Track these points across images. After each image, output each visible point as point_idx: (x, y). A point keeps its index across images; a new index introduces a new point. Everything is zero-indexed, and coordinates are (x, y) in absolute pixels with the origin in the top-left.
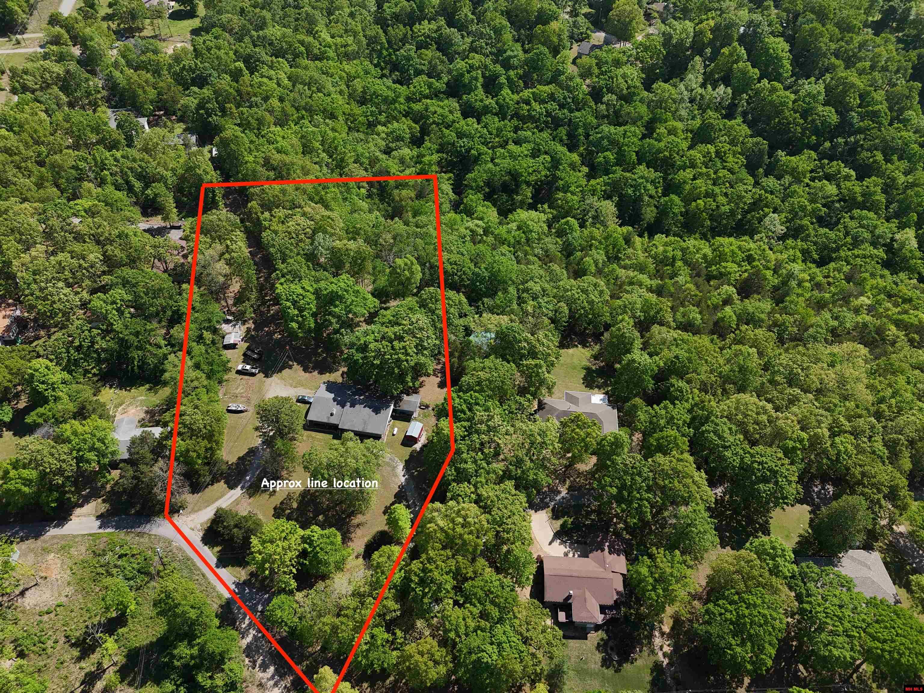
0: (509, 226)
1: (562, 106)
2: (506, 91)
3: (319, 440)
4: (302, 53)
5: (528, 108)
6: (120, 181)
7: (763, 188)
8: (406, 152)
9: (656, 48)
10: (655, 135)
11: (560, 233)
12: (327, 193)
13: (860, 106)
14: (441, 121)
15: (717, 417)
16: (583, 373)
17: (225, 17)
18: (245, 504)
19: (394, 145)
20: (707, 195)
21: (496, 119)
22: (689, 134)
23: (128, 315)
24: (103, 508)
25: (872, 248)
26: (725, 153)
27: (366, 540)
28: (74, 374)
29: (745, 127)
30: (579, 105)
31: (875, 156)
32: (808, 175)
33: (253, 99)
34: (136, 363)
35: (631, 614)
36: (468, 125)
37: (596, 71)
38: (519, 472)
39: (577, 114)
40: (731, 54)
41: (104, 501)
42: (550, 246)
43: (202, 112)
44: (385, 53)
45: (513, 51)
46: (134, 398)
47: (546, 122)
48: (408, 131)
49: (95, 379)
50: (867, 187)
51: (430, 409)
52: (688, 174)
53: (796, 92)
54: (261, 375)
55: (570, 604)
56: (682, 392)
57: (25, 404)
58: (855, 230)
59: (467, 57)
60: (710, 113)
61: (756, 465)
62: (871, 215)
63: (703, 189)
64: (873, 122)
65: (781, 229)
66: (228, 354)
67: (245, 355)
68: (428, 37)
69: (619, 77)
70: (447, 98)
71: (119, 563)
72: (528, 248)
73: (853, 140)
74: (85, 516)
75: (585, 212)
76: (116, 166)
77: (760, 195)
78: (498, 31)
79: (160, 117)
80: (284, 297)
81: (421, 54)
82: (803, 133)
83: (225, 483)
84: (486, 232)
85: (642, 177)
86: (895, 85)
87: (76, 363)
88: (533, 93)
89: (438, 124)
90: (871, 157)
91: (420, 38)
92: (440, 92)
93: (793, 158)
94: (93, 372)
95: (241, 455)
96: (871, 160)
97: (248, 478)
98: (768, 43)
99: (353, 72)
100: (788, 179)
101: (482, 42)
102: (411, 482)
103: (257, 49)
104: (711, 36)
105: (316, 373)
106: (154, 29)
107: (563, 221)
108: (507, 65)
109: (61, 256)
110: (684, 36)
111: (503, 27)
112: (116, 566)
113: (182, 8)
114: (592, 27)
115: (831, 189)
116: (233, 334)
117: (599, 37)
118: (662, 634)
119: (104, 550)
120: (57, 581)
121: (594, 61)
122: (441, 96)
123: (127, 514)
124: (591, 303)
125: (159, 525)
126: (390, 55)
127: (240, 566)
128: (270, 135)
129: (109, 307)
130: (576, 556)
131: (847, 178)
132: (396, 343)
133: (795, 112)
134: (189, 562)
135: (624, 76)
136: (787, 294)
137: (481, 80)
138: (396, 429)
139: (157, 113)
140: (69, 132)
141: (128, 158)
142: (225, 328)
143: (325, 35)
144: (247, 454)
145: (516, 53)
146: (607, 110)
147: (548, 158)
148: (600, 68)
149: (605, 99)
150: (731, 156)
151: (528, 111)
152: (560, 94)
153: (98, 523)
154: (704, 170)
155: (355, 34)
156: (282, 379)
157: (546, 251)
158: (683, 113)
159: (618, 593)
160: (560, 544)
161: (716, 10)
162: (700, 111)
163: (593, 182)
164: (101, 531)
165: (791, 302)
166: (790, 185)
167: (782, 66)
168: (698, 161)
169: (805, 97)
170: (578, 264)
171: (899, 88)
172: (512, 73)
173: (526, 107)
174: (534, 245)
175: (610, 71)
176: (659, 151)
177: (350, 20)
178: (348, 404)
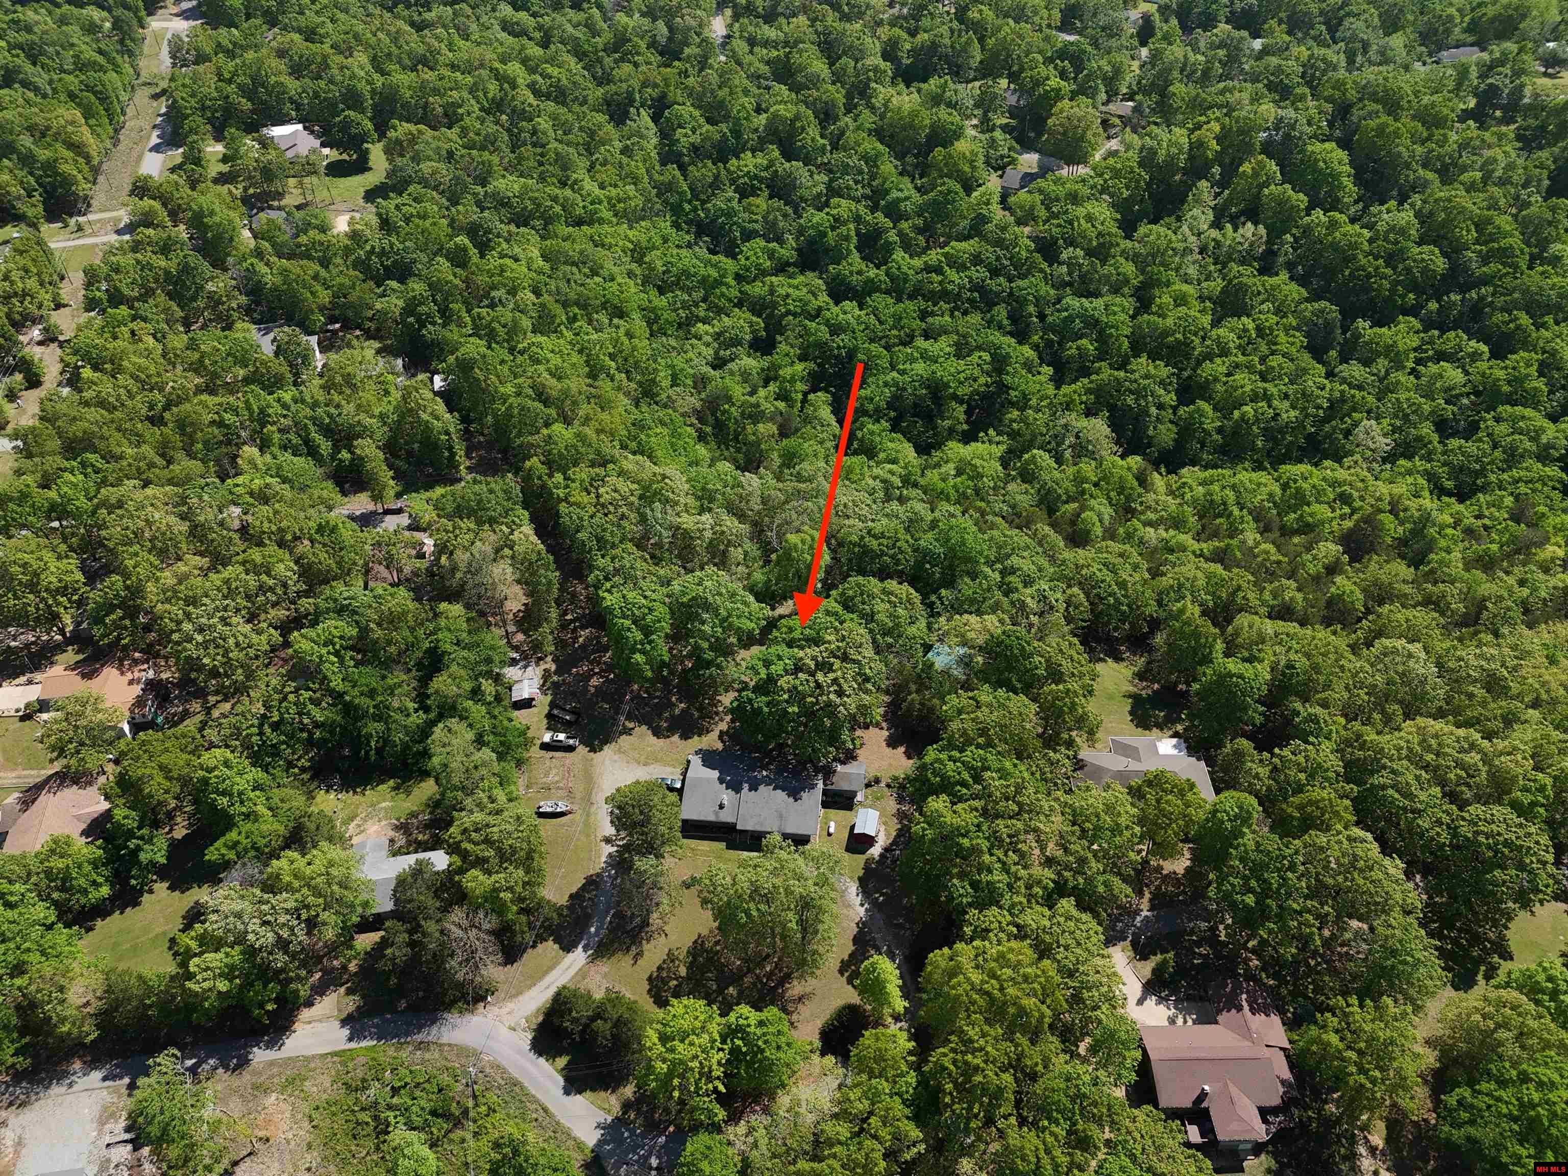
0: (943, 470)
1: (995, 272)
2: (899, 255)
3: (705, 854)
4: (559, 216)
5: (940, 278)
6: (295, 440)
7: (1344, 381)
8: (751, 363)
9: (1132, 172)
10: (1154, 309)
11: (1027, 476)
12: (648, 436)
13: (1477, 242)
14: (799, 310)
15: (1391, 760)
16: (1127, 705)
17: (426, 167)
18: (598, 978)
19: (728, 352)
20: (1255, 398)
21: (890, 301)
22: (1208, 304)
23: (352, 663)
24: (351, 1004)
25: (1540, 465)
26: (1270, 328)
27: (819, 1023)
28: (271, 771)
29: (1294, 286)
30: (1023, 269)
31: (1517, 319)
32: (1412, 356)
33: (493, 294)
34: (373, 744)
35: (1310, 1118)
36: (845, 313)
37: (1042, 213)
38: (1081, 881)
39: (1020, 283)
40: (1256, 174)
41: (349, 992)
42: (1018, 497)
43: (411, 320)
44: (687, 207)
45: (901, 190)
46: (373, 805)
47: (971, 301)
48: (747, 329)
49: (306, 776)
50: (1514, 368)
51: (883, 785)
52: (1219, 367)
53: (1370, 226)
54: (582, 750)
55: (1207, 1110)
56: (1318, 723)
57: (185, 832)
58: (1509, 439)
59: (827, 204)
60: (1234, 267)
61: (1482, 839)
62: (1528, 412)
63: (1248, 389)
64: (1504, 264)
65: (1384, 443)
66: (522, 717)
67: (549, 716)
68: (756, 177)
69: (1082, 221)
70: (802, 272)
71: (395, 1100)
72: (983, 504)
73: (1474, 296)
74: (320, 1021)
75: (1059, 439)
76: (285, 416)
77: (1342, 392)
78: (871, 160)
79: (334, 332)
80: (618, 612)
81: (750, 204)
82: (1393, 291)
83: (555, 941)
84: (907, 481)
85: (1147, 377)
86: (1528, 204)
87: (275, 751)
88: (946, 255)
89: (795, 315)
90: (1511, 321)
91: (741, 181)
92: (788, 264)
93: (1384, 330)
94: (300, 764)
95: (574, 890)
96: (1512, 325)
97: (593, 929)
98: (1313, 152)
99: (643, 239)
100: (1382, 364)
101: (849, 180)
102: (878, 916)
103: (486, 214)
104: (1218, 148)
105: (676, 738)
106: (304, 194)
107: (1026, 456)
108: (895, 213)
109: (229, 572)
110: (1174, 150)
111: (878, 155)
112: (390, 1107)
113: (345, 157)
114: (1018, 147)
115: (1454, 375)
116: (526, 682)
117: (1029, 161)
118: (1373, 1150)
119: (364, 1080)
120: (288, 1142)
121: (1038, 198)
122: (791, 269)
123: (394, 1011)
124: (1122, 585)
125: (454, 1026)
126: (695, 210)
127: (606, 1090)
128: (534, 348)
129: (324, 651)
130: (1190, 1022)
131: (1475, 356)
132: (820, 676)
133: (1376, 258)
134: (516, 1089)
135: (1089, 218)
136: (1430, 550)
137: (855, 240)
138: (832, 824)
139: (330, 327)
140: (197, 368)
141: (303, 401)
142: (512, 673)
143: (589, 185)
144: (583, 888)
145: (906, 193)
146: (1070, 274)
147: (986, 356)
148: (1048, 208)
149: (1064, 256)
150: (1282, 334)
151: (940, 283)
152: (989, 253)
153: (346, 1032)
154: (1241, 359)
155: (636, 181)
156: (620, 751)
157: (1013, 507)
158: (1192, 271)
159: (1283, 1082)
160: (1158, 1003)
161: (1220, 107)
162: (1219, 267)
163: (1066, 389)
164: (353, 1045)
165: (1441, 562)
166: (1387, 373)
167: (1341, 187)
168: (1231, 345)
169: (1387, 232)
170: (1073, 523)
171: (1533, 209)
172: (904, 225)
173: (936, 278)
174: (991, 498)
175: (1066, 212)
176: (1166, 333)
177: (625, 160)
178: (746, 786)
